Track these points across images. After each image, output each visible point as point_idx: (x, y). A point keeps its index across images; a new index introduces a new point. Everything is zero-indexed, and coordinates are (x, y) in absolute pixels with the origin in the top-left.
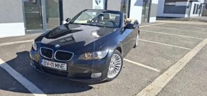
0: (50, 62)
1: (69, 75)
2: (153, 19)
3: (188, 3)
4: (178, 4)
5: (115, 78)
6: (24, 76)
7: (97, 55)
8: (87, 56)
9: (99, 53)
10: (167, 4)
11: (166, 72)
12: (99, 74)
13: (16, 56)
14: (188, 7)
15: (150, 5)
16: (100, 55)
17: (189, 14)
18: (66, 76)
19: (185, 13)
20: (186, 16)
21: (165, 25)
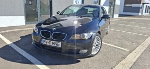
0: (48, 41)
1: (63, 51)
2: (116, 16)
3: (141, 4)
4: (134, 5)
5: (96, 54)
6: (27, 52)
7: (84, 36)
8: (77, 37)
9: (86, 34)
10: (125, 5)
11: (134, 51)
12: (86, 51)
13: (20, 39)
14: (141, 8)
15: (114, 6)
16: (87, 36)
17: (142, 13)
18: (60, 52)
19: (139, 12)
20: (140, 14)
21: (125, 20)
